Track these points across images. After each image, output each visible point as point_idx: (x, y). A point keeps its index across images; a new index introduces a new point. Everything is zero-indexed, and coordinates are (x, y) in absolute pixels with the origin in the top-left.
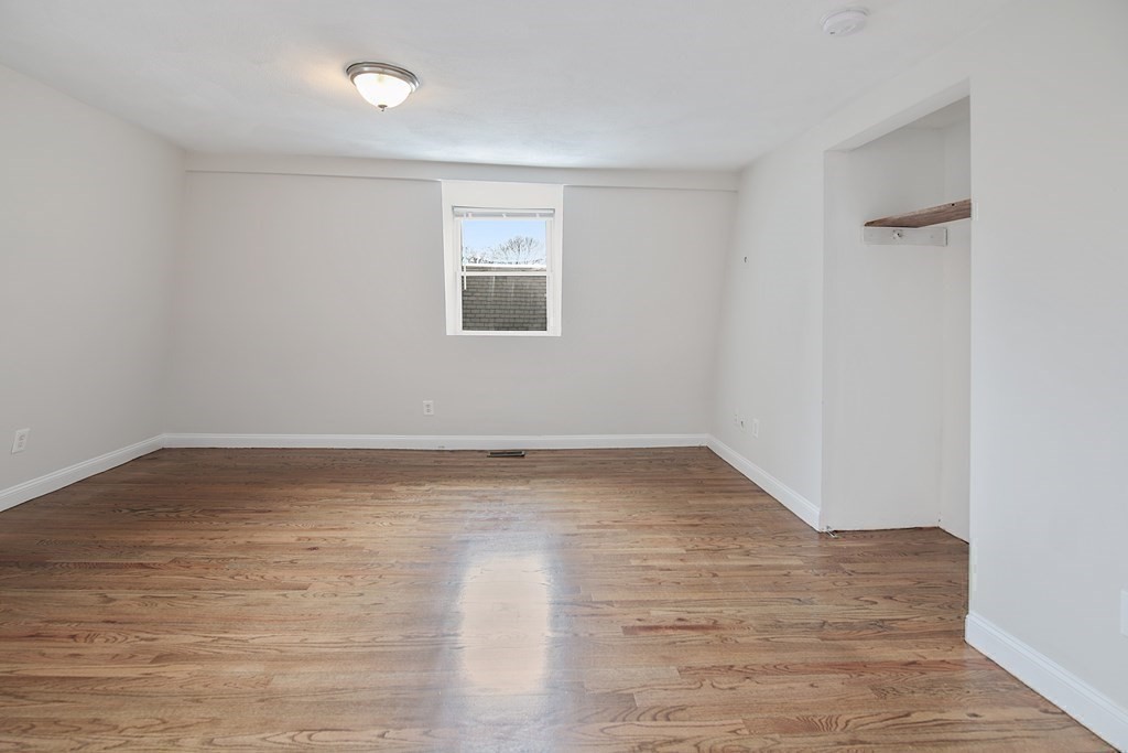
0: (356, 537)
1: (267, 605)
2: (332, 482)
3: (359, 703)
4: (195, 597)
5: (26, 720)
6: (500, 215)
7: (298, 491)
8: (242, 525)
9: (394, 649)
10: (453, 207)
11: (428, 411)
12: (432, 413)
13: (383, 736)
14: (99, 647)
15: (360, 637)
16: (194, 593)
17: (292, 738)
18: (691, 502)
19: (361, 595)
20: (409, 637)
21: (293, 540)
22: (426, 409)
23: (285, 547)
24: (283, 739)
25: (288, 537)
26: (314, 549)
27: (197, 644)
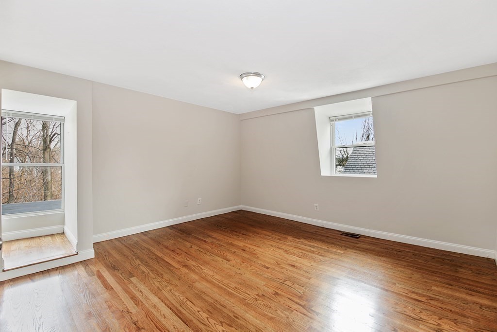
0: (258, 250)
1: (216, 262)
2: (272, 230)
3: (204, 299)
4: (206, 253)
5: (154, 268)
6: (351, 118)
7: (260, 231)
8: (235, 237)
9: (229, 289)
10: (330, 118)
11: (317, 209)
12: (318, 210)
13: (198, 311)
14: (179, 258)
15: (226, 281)
16: (206, 252)
17: (183, 299)
18: (433, 288)
19: (240, 269)
20: (236, 288)
21: (242, 246)
22: (315, 208)
23: (238, 247)
24: (182, 298)
25: (241, 244)
26: (244, 250)
27: (194, 266)
